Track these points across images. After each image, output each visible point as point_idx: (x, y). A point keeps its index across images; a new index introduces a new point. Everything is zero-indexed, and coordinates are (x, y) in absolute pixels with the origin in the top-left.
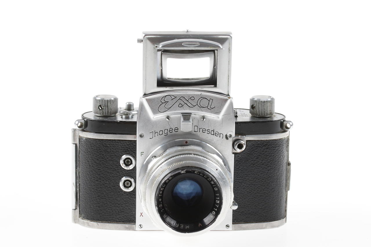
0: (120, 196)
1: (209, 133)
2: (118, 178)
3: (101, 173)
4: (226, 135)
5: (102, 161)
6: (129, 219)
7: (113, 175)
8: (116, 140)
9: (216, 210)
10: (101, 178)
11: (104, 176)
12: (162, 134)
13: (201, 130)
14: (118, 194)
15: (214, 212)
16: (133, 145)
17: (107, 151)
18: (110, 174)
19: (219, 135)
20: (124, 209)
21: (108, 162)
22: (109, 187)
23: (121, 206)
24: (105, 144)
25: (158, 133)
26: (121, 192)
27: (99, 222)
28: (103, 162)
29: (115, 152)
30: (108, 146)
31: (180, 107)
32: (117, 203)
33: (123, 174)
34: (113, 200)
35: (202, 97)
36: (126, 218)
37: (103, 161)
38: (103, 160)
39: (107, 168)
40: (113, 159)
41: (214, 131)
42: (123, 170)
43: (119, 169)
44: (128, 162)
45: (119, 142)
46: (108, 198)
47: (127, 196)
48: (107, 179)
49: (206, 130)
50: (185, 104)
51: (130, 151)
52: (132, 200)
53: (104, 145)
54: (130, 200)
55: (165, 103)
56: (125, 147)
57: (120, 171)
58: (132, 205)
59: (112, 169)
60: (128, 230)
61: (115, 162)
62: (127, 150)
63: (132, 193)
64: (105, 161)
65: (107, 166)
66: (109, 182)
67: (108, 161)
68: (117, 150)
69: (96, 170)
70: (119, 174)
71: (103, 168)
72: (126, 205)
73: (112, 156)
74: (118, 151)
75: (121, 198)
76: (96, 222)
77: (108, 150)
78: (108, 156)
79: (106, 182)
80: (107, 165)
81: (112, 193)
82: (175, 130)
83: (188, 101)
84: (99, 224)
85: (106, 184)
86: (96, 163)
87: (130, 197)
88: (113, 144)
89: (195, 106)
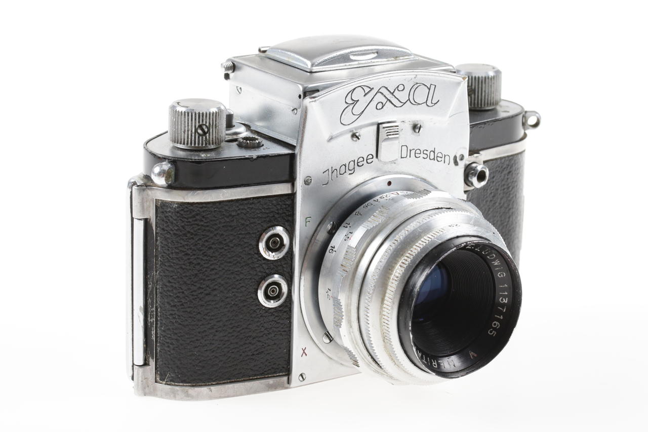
0: (257, 320)
1: (425, 156)
2: (253, 280)
3: (218, 276)
4: (455, 157)
5: (220, 249)
6: (274, 366)
7: (242, 276)
8: (251, 198)
9: (502, 317)
10: (217, 287)
11: (222, 282)
12: (345, 172)
13: (413, 152)
14: (253, 315)
15: (497, 323)
16: (285, 205)
17: (230, 226)
18: (236, 276)
19: (443, 159)
20: (265, 345)
21: (232, 249)
22: (234, 304)
23: (259, 341)
24: (226, 210)
25: (338, 170)
26: (258, 311)
27: (212, 385)
28: (223, 250)
29: (247, 225)
30: (234, 213)
31: (380, 109)
32: (250, 336)
33: (262, 270)
34: (243, 331)
35: (417, 83)
36: (269, 364)
37: (223, 248)
38: (222, 246)
39: (230, 262)
40: (243, 241)
41: (434, 152)
42: (263, 262)
43: (256, 260)
44: (275, 243)
45: (256, 202)
46: (232, 328)
47: (272, 318)
48: (230, 288)
49: (422, 152)
50: (388, 102)
51: (279, 219)
52: (282, 324)
53: (224, 213)
54: (277, 325)
55: (353, 103)
56: (267, 212)
57: (257, 265)
58: (281, 334)
59: (240, 263)
60: (272, 391)
61: (248, 247)
62: (274, 216)
63: (281, 309)
64: (226, 248)
65: (230, 258)
66: (233, 294)
67: (232, 247)
68: (252, 220)
69: (206, 271)
70: (255, 273)
71: (222, 264)
72: (270, 336)
73: (241, 236)
74: (254, 223)
75: (259, 324)
76: (206, 385)
77: (232, 224)
78: (231, 238)
79: (227, 295)
80: (229, 256)
81: (241, 316)
82: (367, 160)
83: (392, 94)
84: (213, 388)
85: (228, 300)
86: (206, 255)
87: (277, 319)
88: (243, 209)
89: (405, 103)
